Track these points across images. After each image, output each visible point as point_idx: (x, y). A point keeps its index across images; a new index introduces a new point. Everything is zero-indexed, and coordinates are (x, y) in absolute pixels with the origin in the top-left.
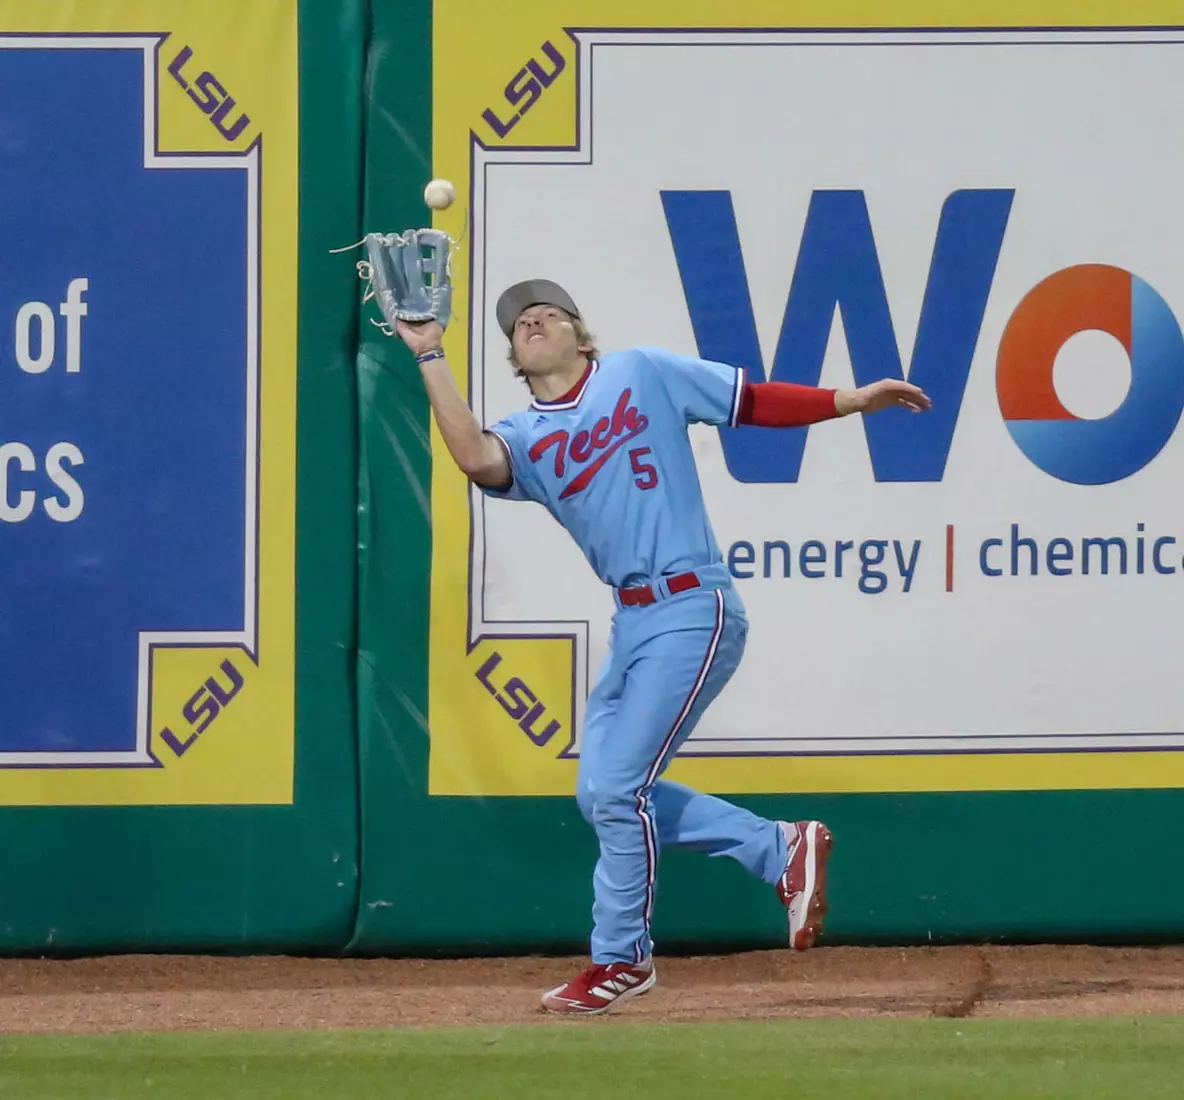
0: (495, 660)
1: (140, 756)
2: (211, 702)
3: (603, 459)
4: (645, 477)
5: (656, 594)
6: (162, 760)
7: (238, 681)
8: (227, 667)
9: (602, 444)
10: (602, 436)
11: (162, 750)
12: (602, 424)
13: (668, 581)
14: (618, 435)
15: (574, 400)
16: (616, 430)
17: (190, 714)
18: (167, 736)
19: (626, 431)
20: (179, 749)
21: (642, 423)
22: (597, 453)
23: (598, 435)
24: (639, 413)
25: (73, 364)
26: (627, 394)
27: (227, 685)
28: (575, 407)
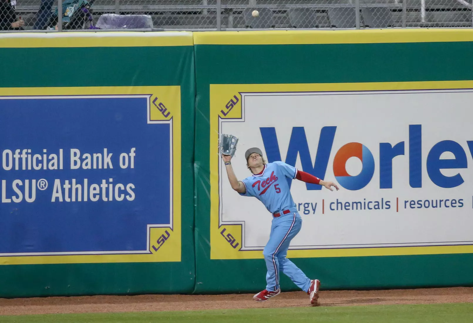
0: (225, 230)
1: (148, 251)
2: (163, 239)
3: (268, 187)
4: (278, 190)
5: (281, 214)
6: (152, 252)
7: (169, 235)
8: (166, 232)
9: (268, 184)
10: (268, 182)
11: (152, 250)
12: (268, 179)
13: (283, 212)
14: (272, 181)
15: (261, 174)
16: (271, 181)
17: (158, 242)
18: (154, 247)
19: (273, 181)
20: (156, 250)
21: (277, 179)
22: (267, 186)
23: (267, 181)
24: (276, 176)
25: (132, 166)
26: (273, 172)
27: (166, 236)
28: (262, 176)
